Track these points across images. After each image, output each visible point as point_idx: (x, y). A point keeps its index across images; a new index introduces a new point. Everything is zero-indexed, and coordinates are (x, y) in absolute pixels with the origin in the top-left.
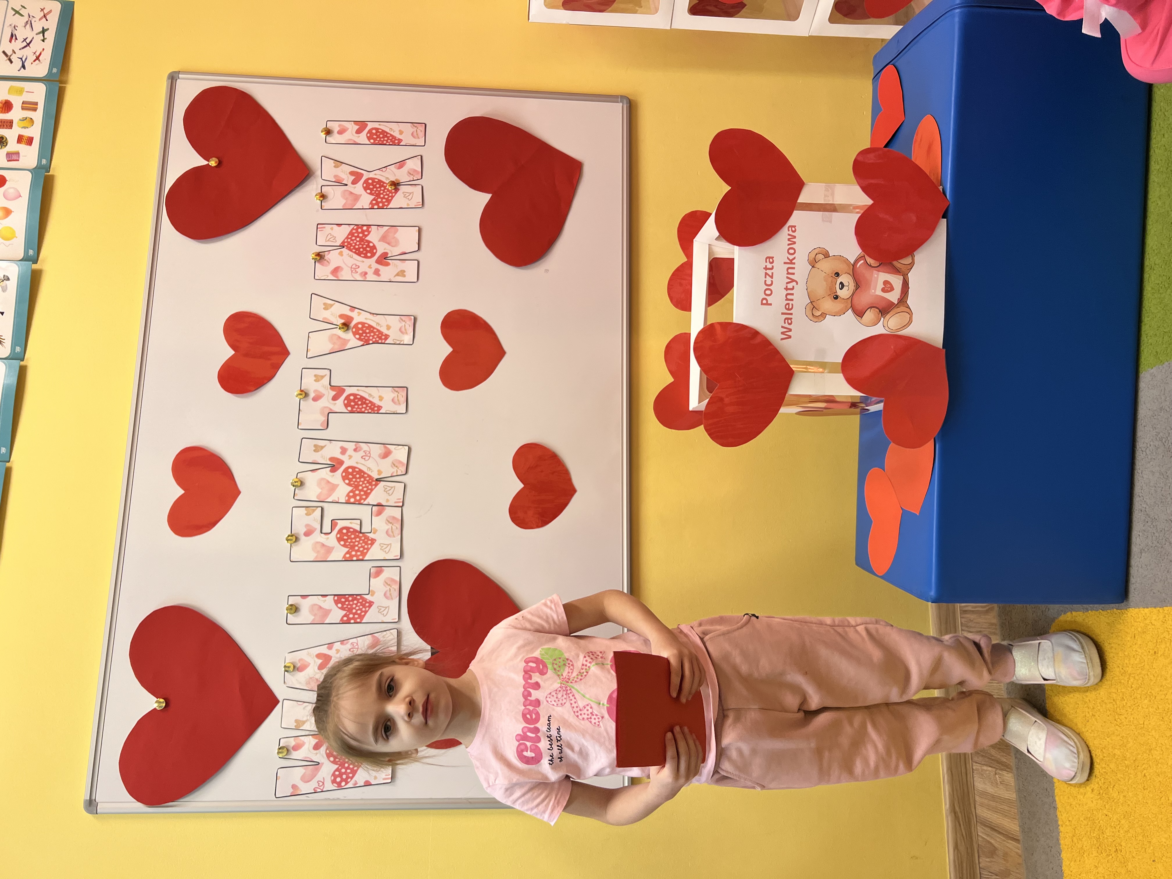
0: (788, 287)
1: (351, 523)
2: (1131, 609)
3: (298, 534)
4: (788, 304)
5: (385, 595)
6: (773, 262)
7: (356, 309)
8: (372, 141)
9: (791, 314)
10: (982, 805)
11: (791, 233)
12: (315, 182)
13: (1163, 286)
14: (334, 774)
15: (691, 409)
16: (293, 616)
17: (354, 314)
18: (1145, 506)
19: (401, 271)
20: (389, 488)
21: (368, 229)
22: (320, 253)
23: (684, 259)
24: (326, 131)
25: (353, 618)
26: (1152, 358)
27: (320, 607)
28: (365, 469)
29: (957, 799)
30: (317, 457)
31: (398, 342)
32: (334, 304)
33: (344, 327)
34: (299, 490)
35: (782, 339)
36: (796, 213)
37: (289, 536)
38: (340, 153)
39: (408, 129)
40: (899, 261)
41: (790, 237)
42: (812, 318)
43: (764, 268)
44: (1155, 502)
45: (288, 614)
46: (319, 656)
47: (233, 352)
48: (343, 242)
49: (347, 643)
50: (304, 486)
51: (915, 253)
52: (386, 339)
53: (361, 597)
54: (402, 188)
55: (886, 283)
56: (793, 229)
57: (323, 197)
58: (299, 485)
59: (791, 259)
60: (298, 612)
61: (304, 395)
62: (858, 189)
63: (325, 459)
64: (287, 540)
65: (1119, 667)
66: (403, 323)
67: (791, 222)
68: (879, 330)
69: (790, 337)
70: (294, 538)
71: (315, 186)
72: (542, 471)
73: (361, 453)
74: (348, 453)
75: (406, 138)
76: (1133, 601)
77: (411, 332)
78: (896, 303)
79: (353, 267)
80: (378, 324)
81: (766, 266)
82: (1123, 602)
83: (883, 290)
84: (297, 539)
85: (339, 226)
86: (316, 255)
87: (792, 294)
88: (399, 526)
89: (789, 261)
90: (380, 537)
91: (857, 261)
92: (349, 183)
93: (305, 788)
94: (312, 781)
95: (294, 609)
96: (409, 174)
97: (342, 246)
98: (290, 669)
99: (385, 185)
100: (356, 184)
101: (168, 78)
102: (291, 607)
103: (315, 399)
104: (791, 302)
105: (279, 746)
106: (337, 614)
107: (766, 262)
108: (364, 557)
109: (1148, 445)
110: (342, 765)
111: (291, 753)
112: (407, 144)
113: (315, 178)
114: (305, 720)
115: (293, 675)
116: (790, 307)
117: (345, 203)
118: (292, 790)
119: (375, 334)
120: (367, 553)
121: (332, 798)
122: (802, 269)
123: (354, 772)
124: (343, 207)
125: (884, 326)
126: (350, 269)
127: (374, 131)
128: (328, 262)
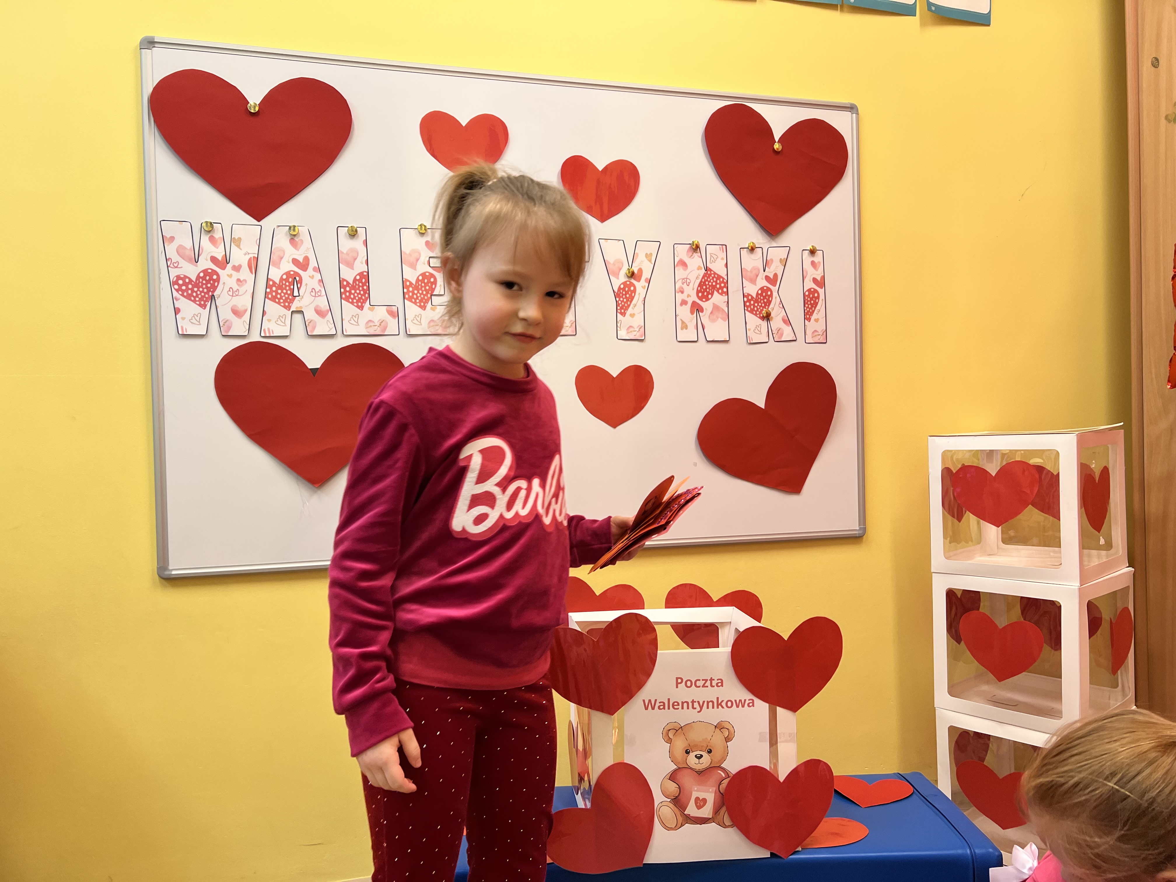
0: (694, 703)
3: (427, 235)
4: (678, 705)
5: (370, 321)
6: (718, 686)
7: (648, 284)
8: (807, 293)
9: (669, 708)
11: (747, 702)
12: (765, 241)
14: (186, 277)
16: (346, 233)
17: (643, 282)
19: (687, 325)
21: (724, 292)
22: (698, 249)
23: (715, 599)
24: (813, 249)
25: (346, 291)
27: (355, 259)
31: (618, 325)
32: (652, 263)
33: (631, 273)
35: (644, 701)
36: (767, 705)
37: (425, 226)
38: (794, 264)
39: (821, 327)
40: (726, 814)
41: (743, 702)
42: (666, 729)
43: (711, 678)
45: (347, 228)
46: (306, 259)
47: (600, 169)
48: (711, 270)
49: (320, 286)
51: (735, 828)
52: (621, 313)
53: (367, 297)
54: (764, 324)
55: (705, 801)
56: (751, 705)
57: (752, 249)
59: (722, 704)
60: (350, 237)
62: (794, 765)
64: (421, 225)
66: (637, 330)
67: (758, 702)
68: (658, 797)
69: (646, 709)
70: (422, 231)
71: (762, 241)
75: (811, 326)
77: (629, 337)
78: (685, 813)
79: (688, 280)
80: (635, 305)
83: (697, 799)
84: (422, 234)
85: (725, 265)
86: (696, 245)
87: (688, 708)
88: (439, 332)
89: (719, 702)
90: (427, 314)
91: (724, 770)
92: (766, 273)
93: (171, 250)
94: (178, 256)
95: (353, 234)
96: (778, 329)
97: (707, 269)
98: (292, 231)
99: (767, 307)
100: (766, 280)
102: (354, 230)
104: (680, 707)
105: (214, 223)
106: (349, 275)
107: (718, 680)
108: (407, 299)
110: (196, 285)
111: (207, 234)
112: (806, 326)
113: (769, 241)
114: (241, 246)
115: (286, 234)
116: (675, 707)
117: (747, 271)
118: (168, 237)
119: (625, 303)
120: (412, 302)
121: (161, 276)
122: (713, 715)
123: (188, 297)
124: (744, 268)
125: (662, 802)
126: (686, 277)
127: (816, 295)
128: (691, 256)
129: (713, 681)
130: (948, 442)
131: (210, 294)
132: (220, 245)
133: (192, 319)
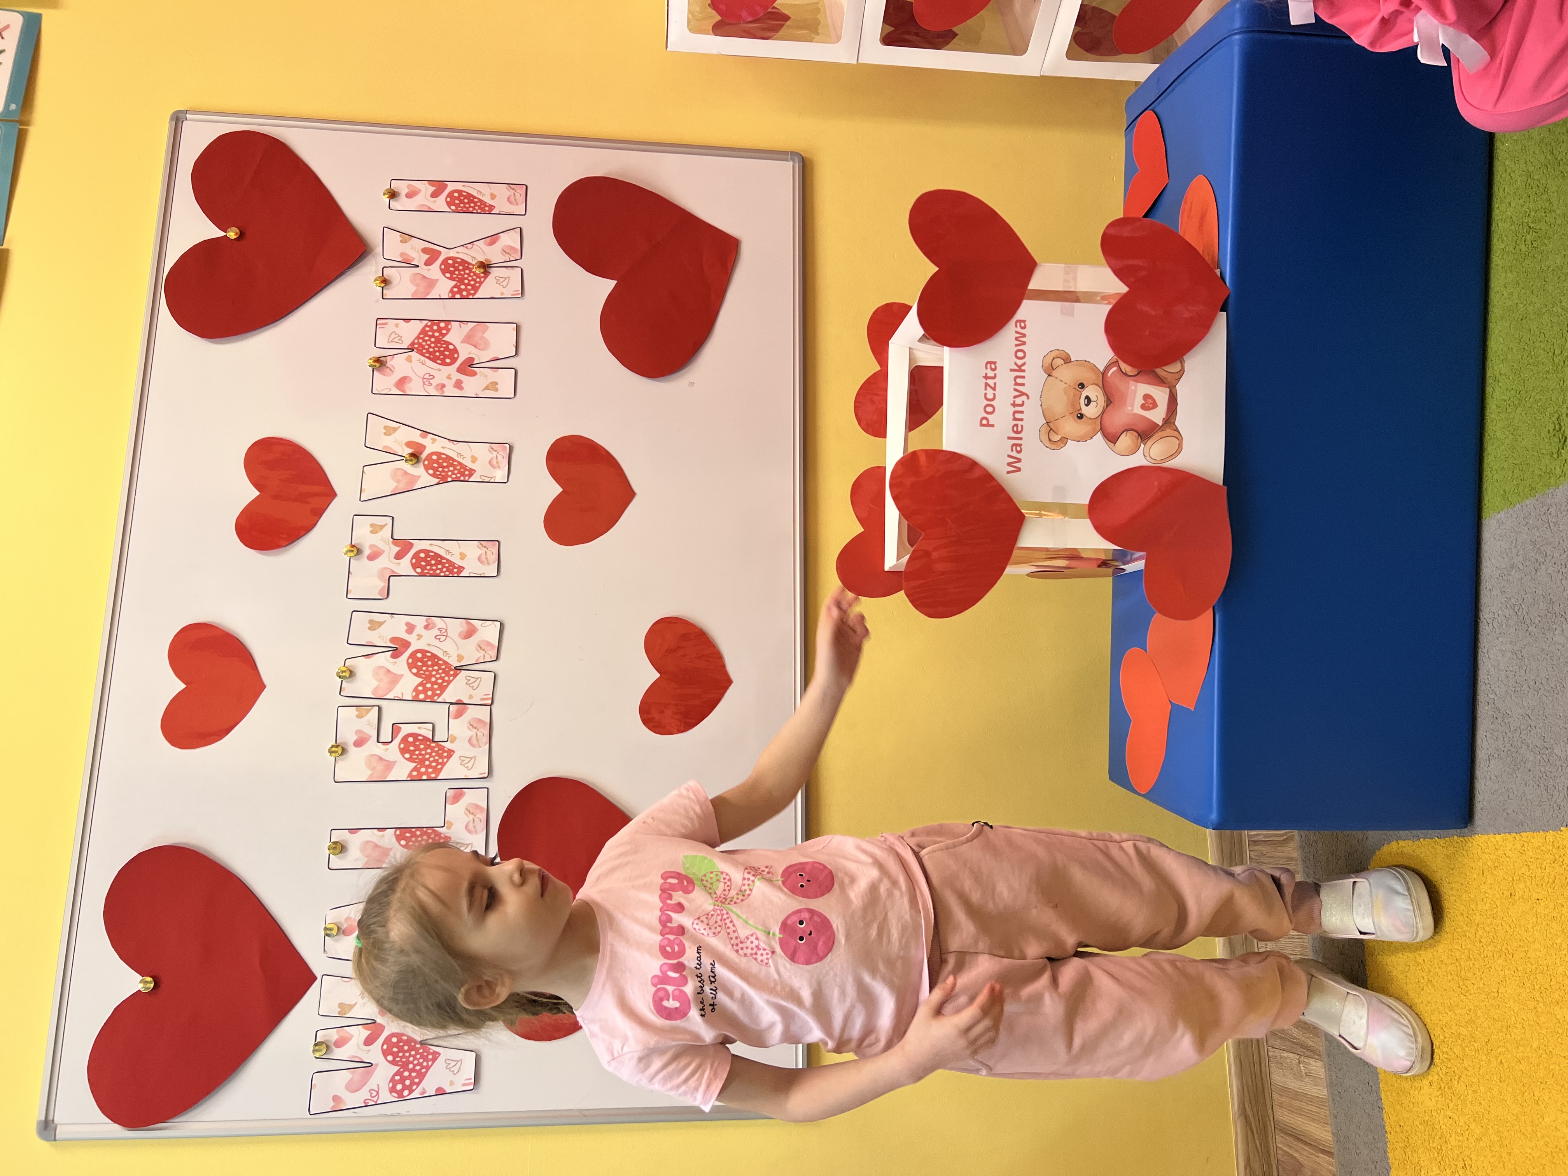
0: (1016, 403)
1: (419, 728)
2: (1477, 836)
3: (345, 743)
4: (1017, 425)
5: (466, 827)
6: (995, 369)
7: (430, 435)
8: (453, 208)
9: (1021, 439)
10: (1281, 1106)
11: (1019, 329)
12: (374, 262)
13: (1512, 404)
14: (392, 1080)
15: (887, 568)
16: (338, 858)
17: (426, 441)
18: (1492, 696)
19: (492, 383)
20: (473, 680)
21: (446, 326)
22: (380, 359)
23: (878, 368)
24: (389, 193)
26: (1499, 499)
27: (376, 845)
28: (440, 655)
29: (1248, 1099)
30: (374, 637)
31: (487, 480)
32: (399, 427)
33: (412, 458)
34: (348, 682)
35: (1008, 472)
36: (1026, 303)
37: (333, 746)
38: (408, 223)
39: (503, 192)
40: (1165, 368)
41: (1018, 335)
42: (1048, 444)
43: (984, 377)
44: (1506, 691)
45: (331, 855)
47: (258, 493)
48: (413, 343)
50: (353, 678)
51: (1185, 357)
52: (470, 475)
53: (433, 830)
54: (494, 272)
55: (1147, 397)
56: (1023, 325)
57: (385, 282)
58: (348, 676)
59: (1019, 364)
60: (344, 852)
61: (355, 552)
62: (1108, 272)
63: (385, 640)
64: (331, 752)
65: (1462, 914)
66: (495, 453)
67: (1020, 314)
68: (1138, 460)
69: (1019, 470)
70: (339, 750)
71: (374, 268)
72: (684, 656)
73: (435, 632)
74: (416, 632)
75: (501, 205)
76: (1480, 825)
77: (505, 466)
78: (1160, 424)
79: (425, 377)
80: (460, 454)
81: (986, 374)
82: (1466, 827)
83: (1143, 407)
84: (344, 751)
85: (406, 322)
86: (375, 361)
87: (1022, 412)
88: (487, 732)
89: (1016, 368)
90: (460, 748)
91: (1108, 368)
92: (421, 265)
93: (353, 1099)
94: (362, 1090)
95: (339, 848)
96: (504, 253)
97: (411, 349)
98: (333, 932)
99: (471, 266)
100: (430, 265)
101: (171, 119)
102: (334, 846)
103: (371, 558)
104: (1020, 423)
105: (315, 1041)
107: (987, 368)
108: (438, 775)
109: (1496, 615)
110: (405, 1066)
111: (332, 1051)
112: (501, 213)
113: (374, 256)
114: (353, 1003)
115: (337, 941)
116: (1019, 429)
117: (416, 291)
118: (332, 1104)
119: (455, 469)
120: (441, 769)
121: (389, 1114)
122: (1034, 377)
123: (422, 1076)
124: (412, 296)
125: (1144, 455)
126: (421, 379)
127: (456, 195)
128: (391, 370)
129: (988, 375)
130: (676, 21)
131: (418, 1046)
132: (348, 1033)
133: (453, 1071)
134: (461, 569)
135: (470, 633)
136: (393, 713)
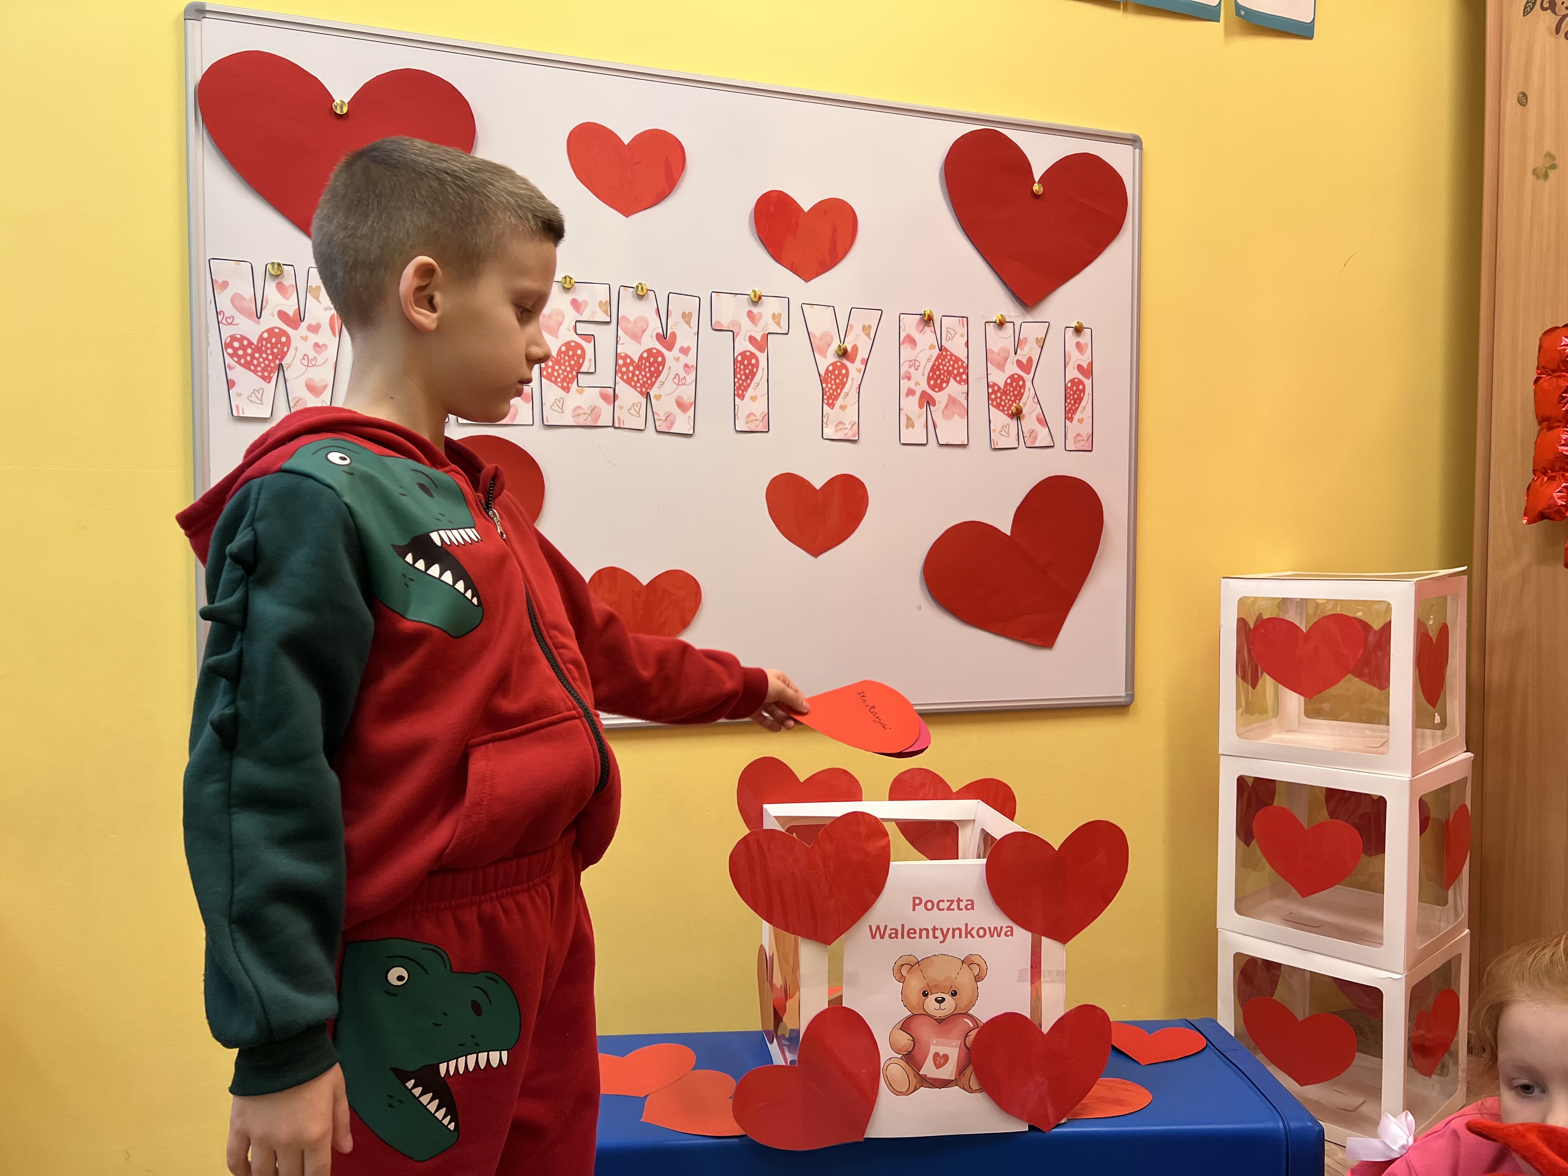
0: (936, 931)
1: (590, 360)
3: (574, 291)
4: (915, 933)
6: (967, 909)
7: (864, 367)
8: (1069, 385)
9: (903, 937)
11: (1004, 930)
12: (1018, 314)
14: (243, 338)
15: (764, 806)
17: (858, 364)
19: (913, 423)
20: (637, 409)
21: (963, 381)
22: (931, 321)
23: (955, 789)
24: (1080, 328)
28: (662, 378)
30: (676, 317)
31: (825, 420)
32: (870, 339)
33: (842, 351)
34: (633, 291)
35: (870, 927)
36: (1028, 935)
37: (571, 278)
38: (1053, 346)
39: (1086, 430)
40: (973, 1074)
41: (999, 930)
42: (898, 964)
43: (959, 898)
47: (806, 211)
48: (946, 350)
50: (637, 299)
51: (984, 1093)
52: (828, 404)
54: (1013, 423)
55: (946, 1058)
56: (1009, 933)
57: (1001, 324)
58: (638, 293)
59: (972, 932)
61: (755, 299)
62: (1061, 1013)
63: (673, 327)
64: (565, 278)
66: (849, 427)
67: (1018, 931)
68: (886, 1052)
69: (873, 937)
70: (567, 285)
71: (1013, 314)
73: (682, 374)
74: (682, 356)
75: (1074, 427)
77: (838, 436)
78: (921, 1073)
79: (917, 363)
80: (847, 394)
81: (962, 901)
83: (936, 1055)
84: (567, 290)
85: (965, 344)
86: (929, 316)
87: (928, 937)
88: (588, 423)
89: (968, 931)
90: (572, 398)
91: (972, 1018)
92: (1018, 357)
93: (224, 300)
94: (234, 309)
96: (1031, 431)
97: (941, 349)
99: (1017, 402)
100: (1017, 365)
101: (1134, 136)
103: (750, 314)
104: (917, 935)
105: (283, 265)
107: (967, 901)
108: (545, 377)
110: (257, 349)
111: (273, 280)
112: (1066, 428)
113: (1023, 314)
114: (321, 299)
116: (911, 935)
117: (993, 353)
118: (220, 281)
119: (834, 391)
120: (551, 381)
121: (209, 336)
122: (961, 947)
123: (247, 366)
124: (989, 349)
125: (891, 1058)
126: (914, 359)
127: (1081, 387)
128: (921, 331)
129: (961, 903)
130: (1248, 586)
132: (291, 295)
134: (742, 397)
135: (682, 406)
136: (605, 336)
